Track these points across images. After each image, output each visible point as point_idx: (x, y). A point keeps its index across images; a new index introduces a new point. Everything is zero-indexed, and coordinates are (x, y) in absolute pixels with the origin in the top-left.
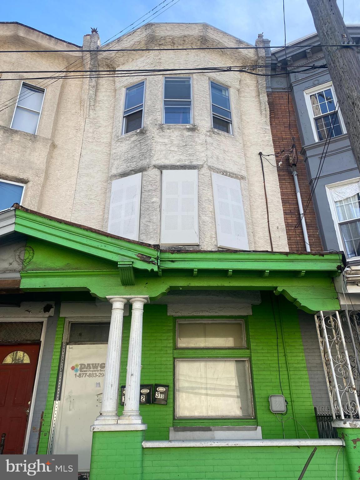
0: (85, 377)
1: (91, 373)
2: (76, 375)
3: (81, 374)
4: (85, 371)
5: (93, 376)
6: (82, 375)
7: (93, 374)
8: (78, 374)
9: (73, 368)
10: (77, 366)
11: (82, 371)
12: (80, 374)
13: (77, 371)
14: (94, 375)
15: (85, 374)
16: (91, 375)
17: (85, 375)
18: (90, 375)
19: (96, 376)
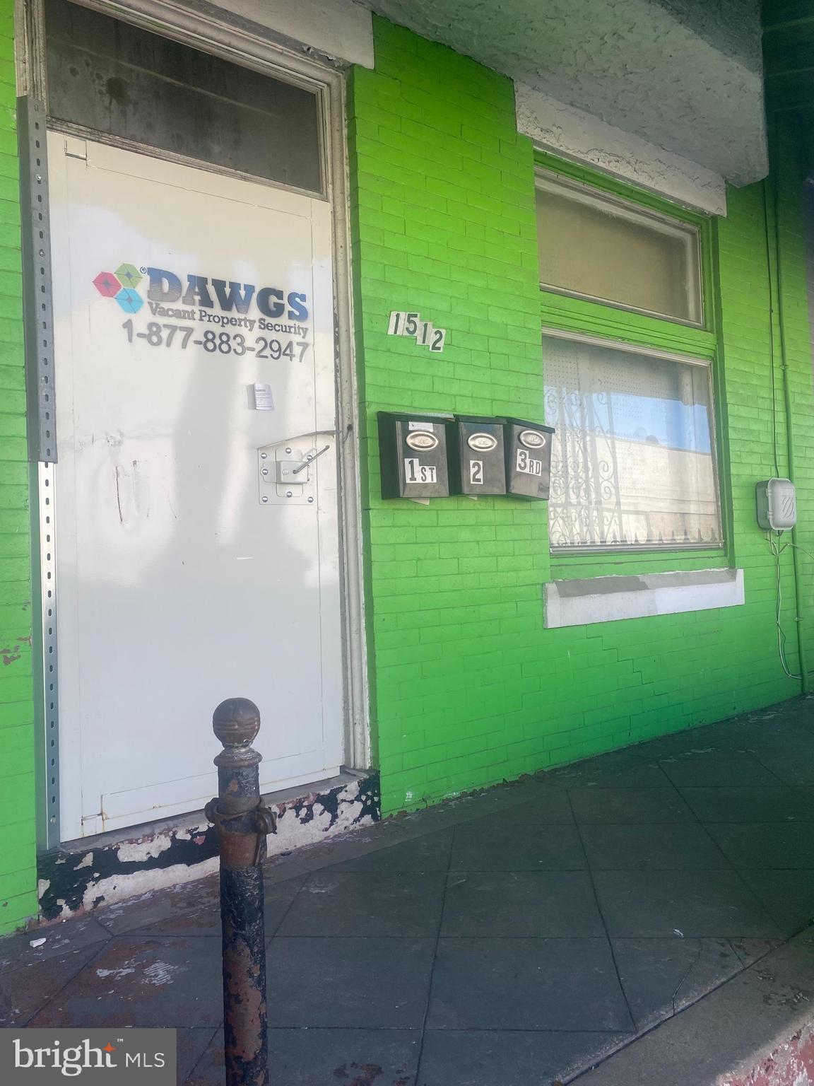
0: (184, 346)
1: (217, 329)
2: (128, 325)
3: (157, 325)
4: (178, 314)
5: (225, 347)
6: (165, 334)
7: (228, 336)
8: (140, 325)
9: (106, 284)
10: (129, 275)
11: (164, 313)
12: (154, 329)
13: (131, 303)
14: (233, 343)
15: (182, 329)
16: (217, 341)
17: (179, 336)
18: (212, 340)
19: (244, 349)
